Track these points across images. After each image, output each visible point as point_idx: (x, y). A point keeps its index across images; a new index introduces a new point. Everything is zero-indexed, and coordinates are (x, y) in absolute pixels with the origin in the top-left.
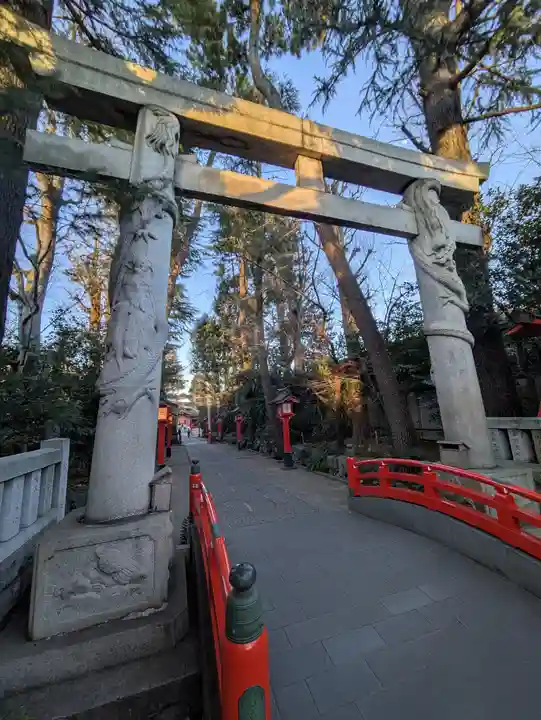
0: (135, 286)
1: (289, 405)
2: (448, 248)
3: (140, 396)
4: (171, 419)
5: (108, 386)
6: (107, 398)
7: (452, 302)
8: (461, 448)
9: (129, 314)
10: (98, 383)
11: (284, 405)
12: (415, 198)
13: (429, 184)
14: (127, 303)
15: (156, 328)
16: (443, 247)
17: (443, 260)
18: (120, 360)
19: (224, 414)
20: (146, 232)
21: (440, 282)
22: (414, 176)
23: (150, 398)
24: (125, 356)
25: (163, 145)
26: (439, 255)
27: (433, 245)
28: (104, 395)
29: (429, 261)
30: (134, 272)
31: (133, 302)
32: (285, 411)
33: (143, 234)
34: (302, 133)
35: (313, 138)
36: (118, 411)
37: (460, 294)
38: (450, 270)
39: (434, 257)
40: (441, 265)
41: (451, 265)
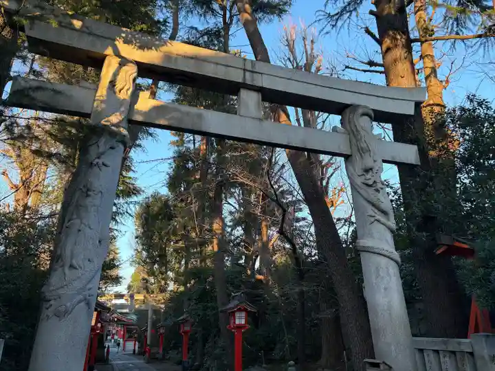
0: (86, 207)
1: (243, 314)
2: (375, 171)
3: (80, 302)
4: (99, 325)
5: (54, 293)
6: (52, 302)
7: (378, 221)
8: (382, 367)
9: (80, 231)
10: (44, 289)
11: (237, 315)
12: (349, 122)
13: (361, 111)
14: (78, 221)
15: (100, 242)
16: (371, 169)
17: (370, 182)
18: (67, 270)
19: (170, 322)
20: (100, 161)
21: (369, 202)
22: (349, 103)
23: (88, 304)
24: (72, 266)
26: (368, 176)
27: (364, 167)
28: (48, 301)
29: (359, 181)
30: (88, 196)
31: (84, 221)
32: (237, 322)
33: (97, 163)
34: (244, 70)
35: (255, 75)
36: (59, 315)
37: (384, 213)
38: (377, 191)
39: (363, 177)
40: (371, 186)
41: (378, 186)
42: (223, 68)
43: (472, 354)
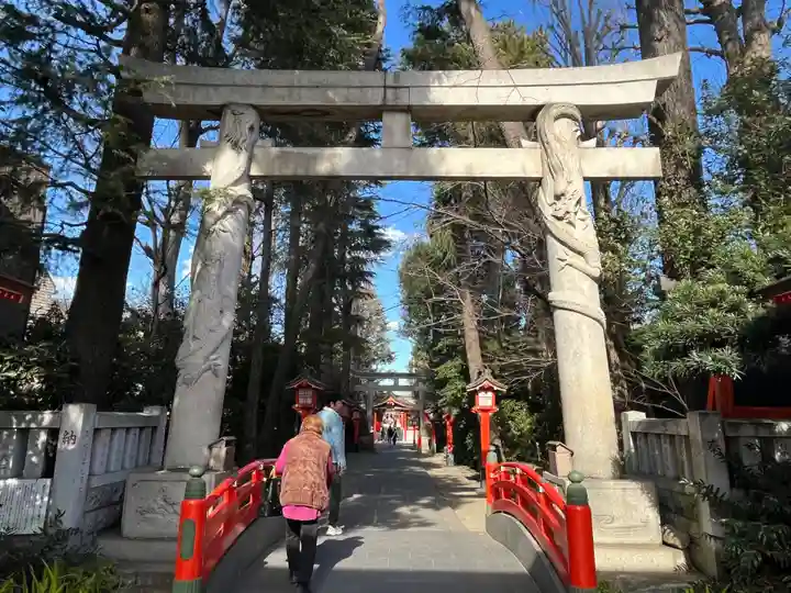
2: (568, 196)
3: (206, 371)
5: (182, 362)
6: (181, 372)
7: (571, 265)
13: (555, 112)
14: (199, 292)
16: (563, 195)
17: (560, 214)
18: (191, 341)
20: (217, 227)
21: (559, 240)
22: (540, 103)
23: (216, 373)
25: (237, 144)
26: (559, 204)
27: (555, 192)
29: (549, 212)
30: (206, 265)
31: (203, 291)
33: (214, 230)
34: (385, 87)
35: (398, 90)
36: (187, 383)
37: (582, 254)
38: (571, 224)
39: (554, 207)
40: (560, 219)
41: (571, 217)
42: (358, 91)
43: (687, 437)
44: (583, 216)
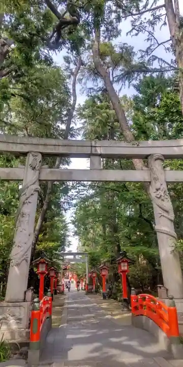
0: (23, 222)
2: (161, 189)
3: (23, 260)
5: (13, 257)
6: (13, 261)
7: (163, 216)
10: (10, 255)
13: (155, 157)
15: (29, 235)
16: (159, 189)
17: (159, 196)
18: (17, 247)
20: (28, 201)
21: (158, 206)
23: (27, 261)
24: (19, 246)
25: (35, 168)
26: (158, 193)
27: (156, 188)
28: (12, 260)
30: (23, 217)
33: (26, 202)
34: (91, 146)
35: (96, 148)
37: (167, 212)
38: (163, 200)
39: (156, 193)
40: (159, 198)
41: (163, 198)
44: (167, 197)
